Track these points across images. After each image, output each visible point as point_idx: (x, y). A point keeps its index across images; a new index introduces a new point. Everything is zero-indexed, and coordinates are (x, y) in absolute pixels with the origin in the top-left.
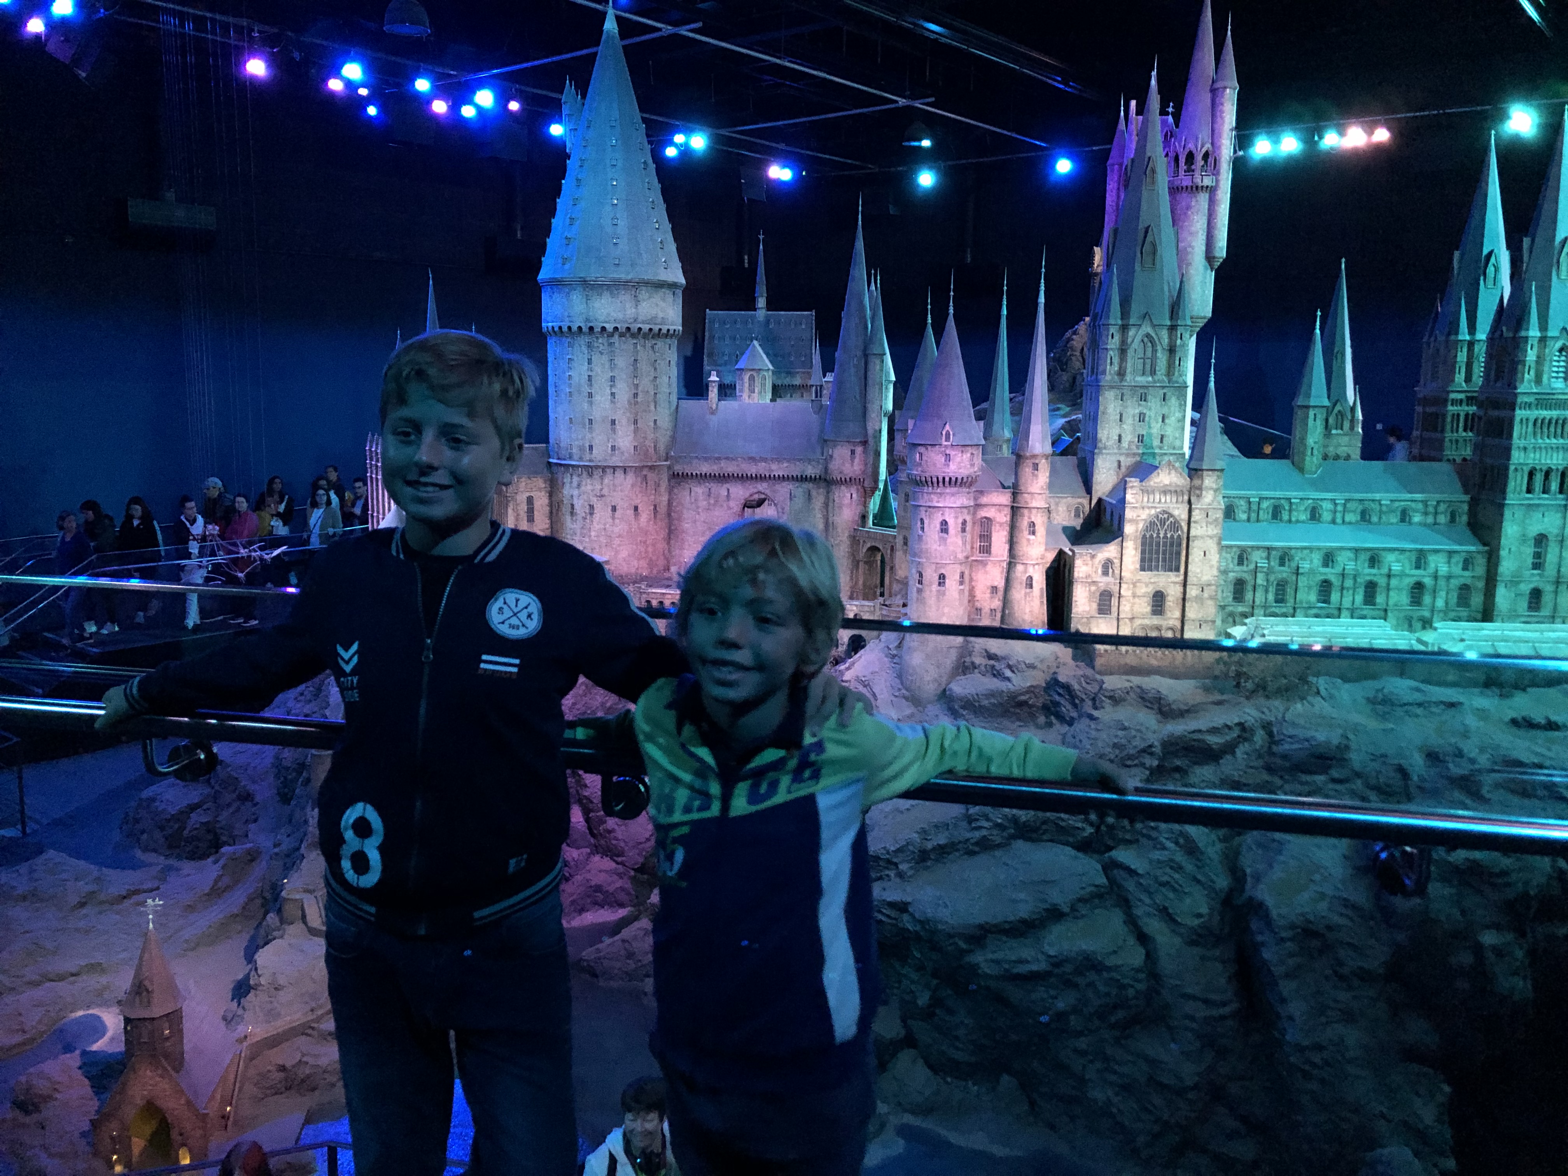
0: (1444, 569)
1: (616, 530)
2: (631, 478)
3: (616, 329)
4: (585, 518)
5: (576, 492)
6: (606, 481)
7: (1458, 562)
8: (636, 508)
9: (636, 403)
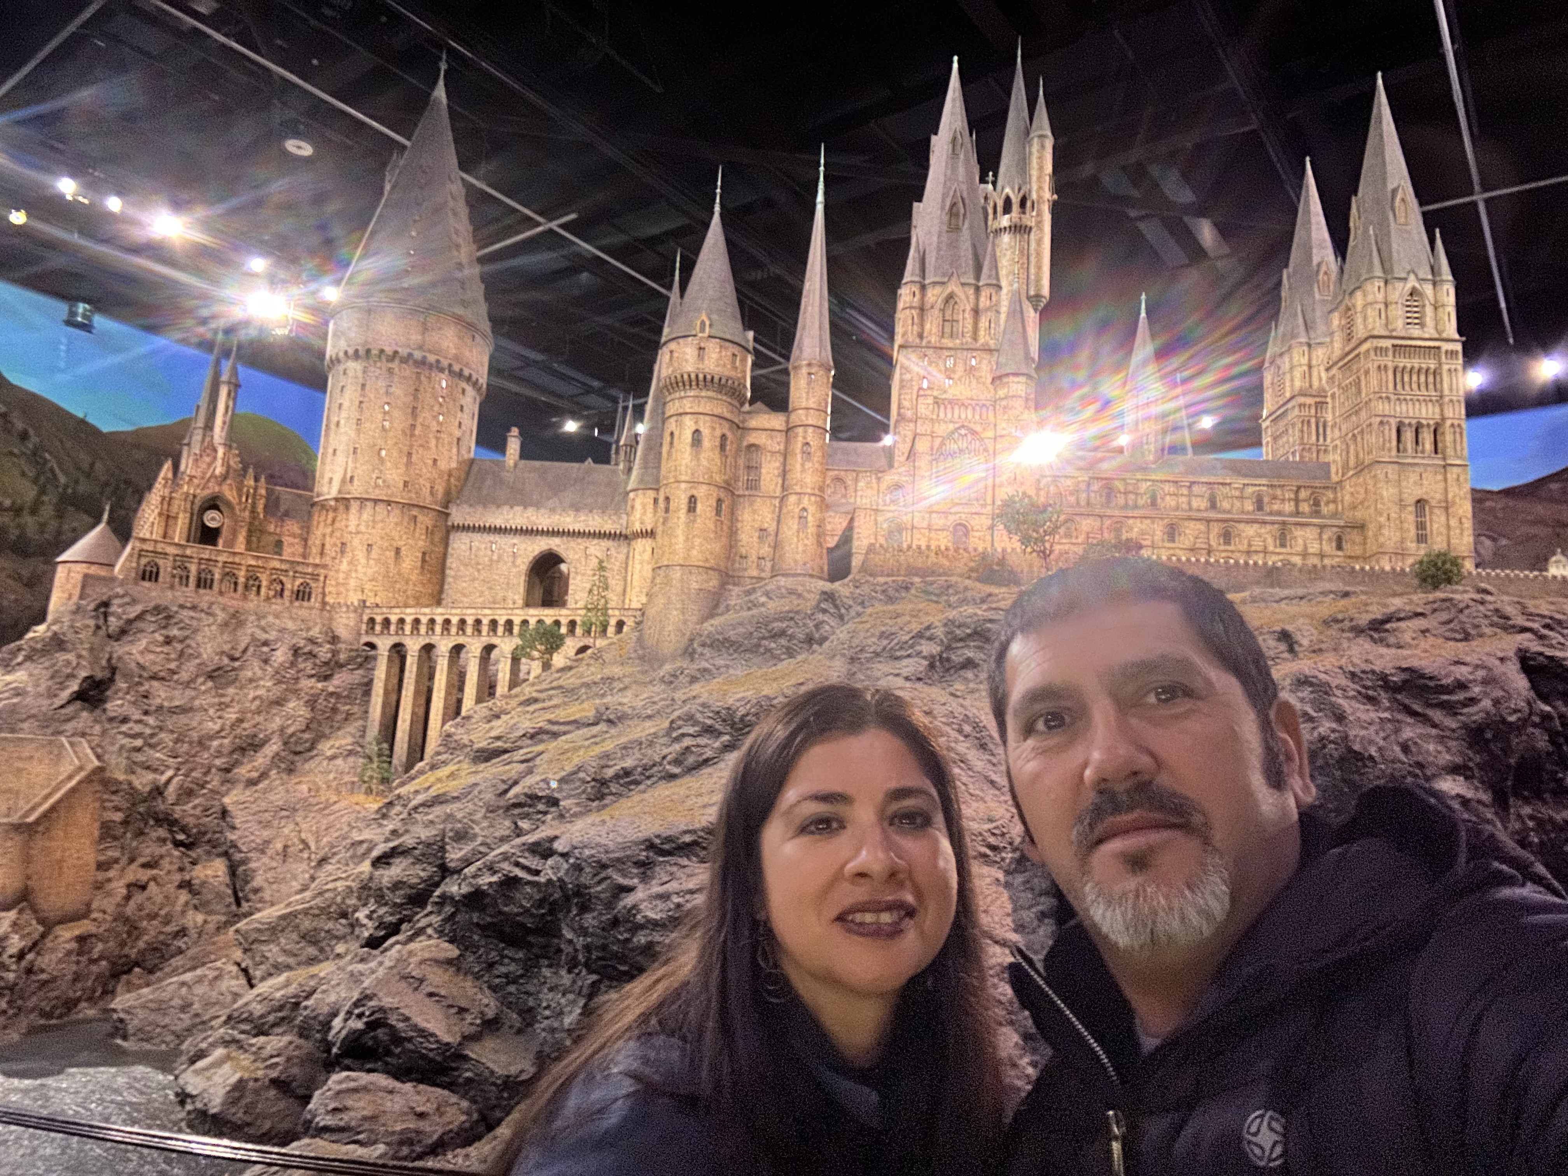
0: (1314, 548)
1: (370, 572)
2: (395, 515)
3: (396, 352)
4: (334, 558)
5: (328, 530)
6: (365, 516)
7: (1330, 539)
8: (398, 551)
9: (412, 435)
